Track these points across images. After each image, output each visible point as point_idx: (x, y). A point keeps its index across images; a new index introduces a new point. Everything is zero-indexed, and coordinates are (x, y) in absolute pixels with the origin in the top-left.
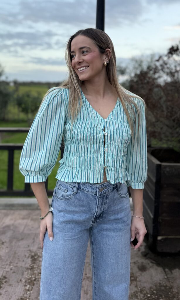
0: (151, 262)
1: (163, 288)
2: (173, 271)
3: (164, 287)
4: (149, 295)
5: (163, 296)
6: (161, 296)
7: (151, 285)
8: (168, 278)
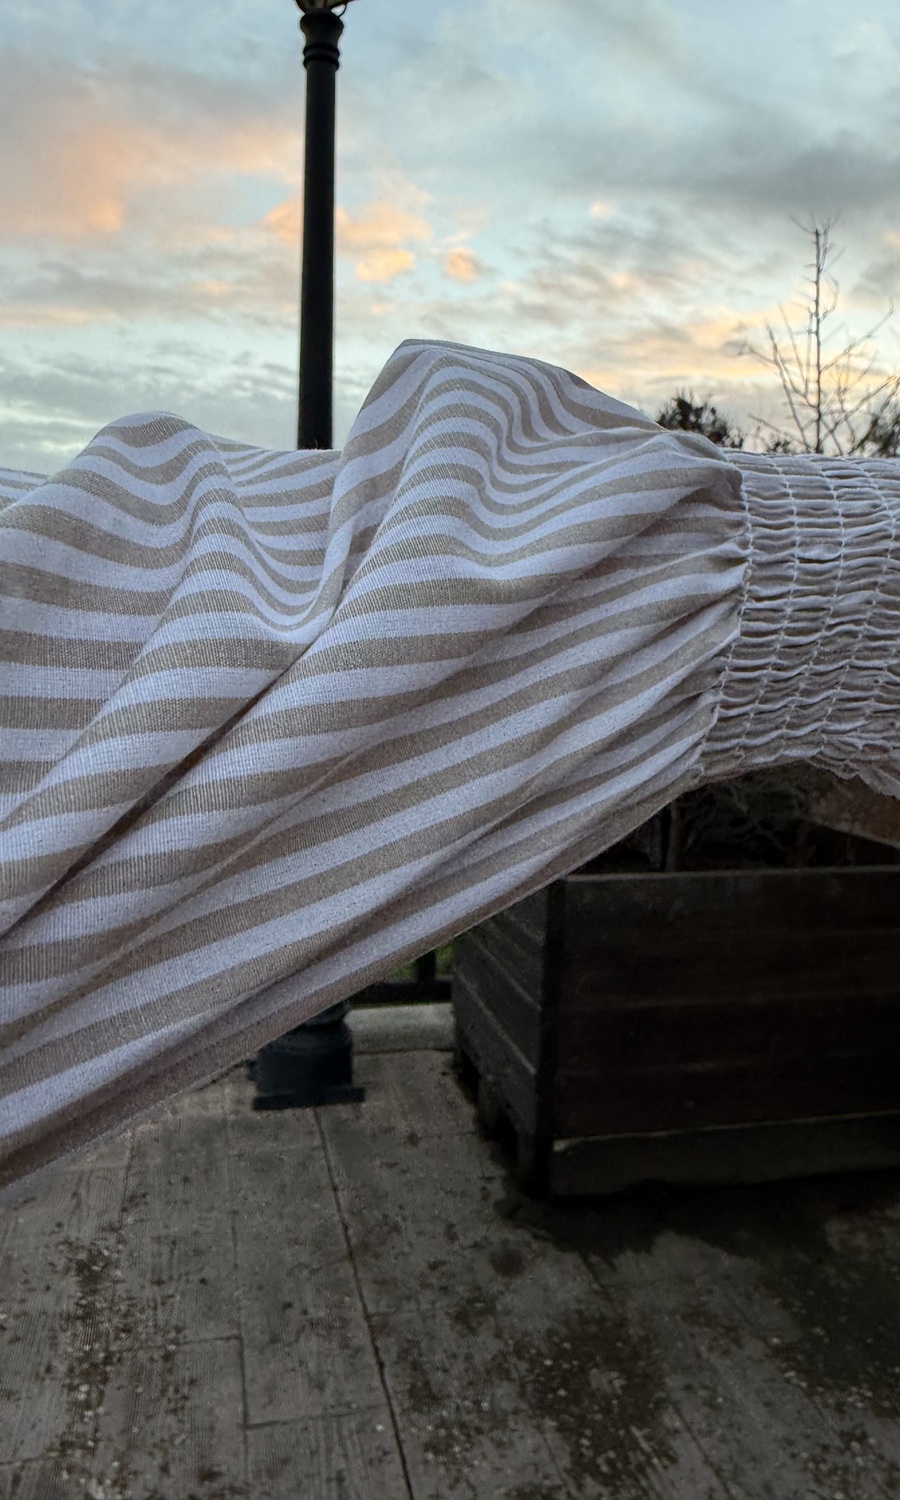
1: (593, 1328)
2: (615, 1262)
4: (548, 1362)
5: (598, 1359)
6: (591, 1357)
7: (548, 1324)
8: (602, 1286)
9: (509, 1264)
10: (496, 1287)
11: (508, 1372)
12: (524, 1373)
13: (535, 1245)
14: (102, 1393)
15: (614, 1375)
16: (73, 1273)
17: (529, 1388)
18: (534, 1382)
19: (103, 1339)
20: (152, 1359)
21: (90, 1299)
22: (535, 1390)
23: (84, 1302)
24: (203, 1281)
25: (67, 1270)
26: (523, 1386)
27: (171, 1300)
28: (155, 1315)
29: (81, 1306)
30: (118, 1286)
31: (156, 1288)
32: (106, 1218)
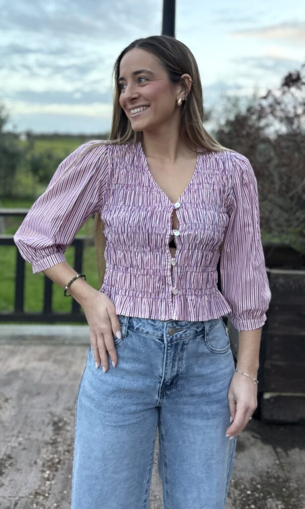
0: (253, 437)
1: (273, 481)
2: (290, 453)
3: (275, 478)
4: (249, 492)
5: (273, 494)
6: (269, 493)
7: (252, 475)
8: (281, 463)
9: (240, 447)
13: (253, 440)
14: (54, 475)
15: (279, 502)
19: (59, 454)
30: (68, 433)
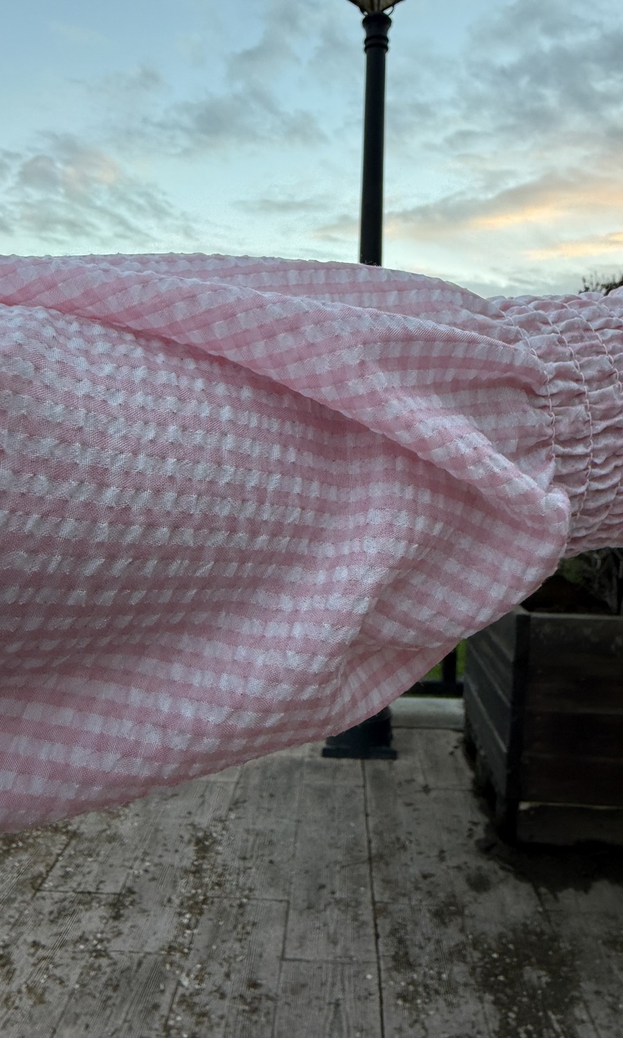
1: (533, 938)
4: (495, 956)
5: (533, 960)
6: (528, 958)
7: (501, 929)
9: (480, 884)
10: (467, 899)
11: (464, 957)
12: (476, 960)
13: (501, 874)
14: (198, 921)
15: (542, 973)
16: (193, 844)
17: (479, 970)
18: (482, 967)
19: (204, 889)
20: (231, 906)
21: (201, 861)
22: (482, 972)
23: (196, 863)
24: (271, 862)
25: (189, 842)
26: (474, 969)
27: (249, 871)
28: (238, 878)
29: (194, 865)
30: (219, 856)
31: (241, 862)
32: (218, 813)
